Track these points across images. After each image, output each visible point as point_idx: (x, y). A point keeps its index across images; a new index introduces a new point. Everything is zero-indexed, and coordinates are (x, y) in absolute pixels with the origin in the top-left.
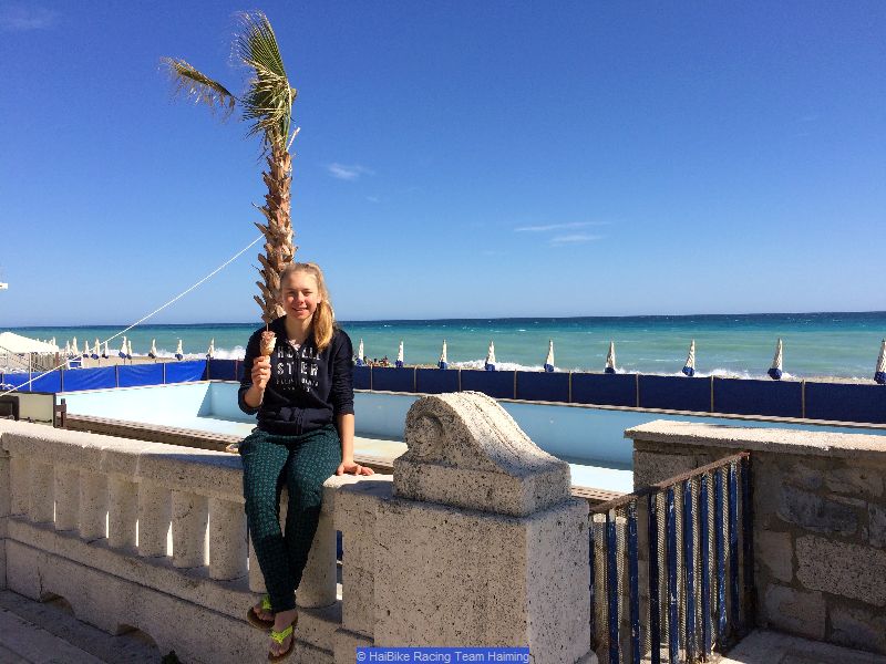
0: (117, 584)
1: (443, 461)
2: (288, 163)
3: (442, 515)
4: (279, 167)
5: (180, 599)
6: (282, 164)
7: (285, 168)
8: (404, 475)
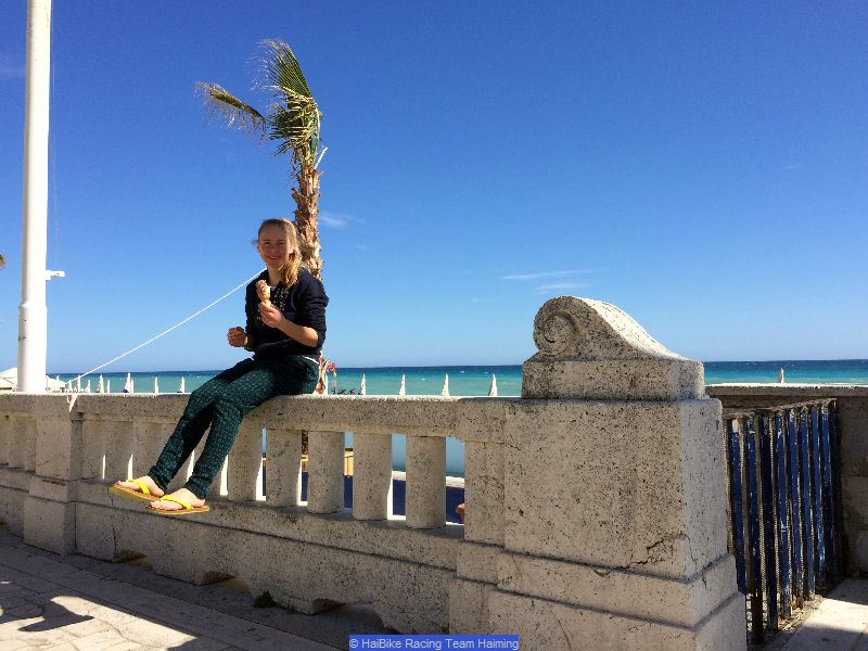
0: (204, 530)
1: (579, 357)
2: (316, 181)
3: (582, 407)
4: (307, 184)
5: (275, 537)
6: (311, 181)
7: (314, 184)
8: (535, 376)
